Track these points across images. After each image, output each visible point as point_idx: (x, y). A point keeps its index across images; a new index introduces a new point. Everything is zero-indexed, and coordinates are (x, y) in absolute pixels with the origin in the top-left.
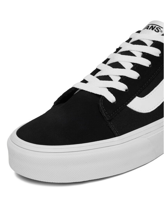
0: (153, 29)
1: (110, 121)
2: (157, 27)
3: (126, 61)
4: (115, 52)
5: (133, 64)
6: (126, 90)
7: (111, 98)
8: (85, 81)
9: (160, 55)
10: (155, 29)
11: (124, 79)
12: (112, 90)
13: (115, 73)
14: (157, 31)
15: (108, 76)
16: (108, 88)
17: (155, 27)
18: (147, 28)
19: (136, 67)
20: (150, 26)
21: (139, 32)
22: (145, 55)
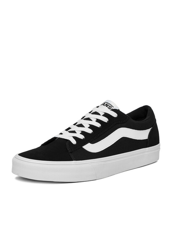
0: (106, 106)
1: (71, 153)
2: (110, 105)
3: (86, 124)
4: (82, 119)
5: (90, 125)
6: (83, 139)
7: (74, 142)
8: (61, 134)
9: (108, 122)
10: (108, 106)
11: (83, 133)
12: (75, 138)
13: (79, 130)
14: (109, 108)
15: (75, 131)
16: (73, 137)
17: (109, 105)
18: (103, 104)
19: (91, 127)
20: (106, 103)
21: (98, 107)
22: (98, 121)
